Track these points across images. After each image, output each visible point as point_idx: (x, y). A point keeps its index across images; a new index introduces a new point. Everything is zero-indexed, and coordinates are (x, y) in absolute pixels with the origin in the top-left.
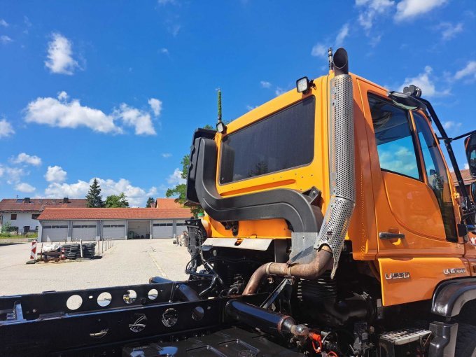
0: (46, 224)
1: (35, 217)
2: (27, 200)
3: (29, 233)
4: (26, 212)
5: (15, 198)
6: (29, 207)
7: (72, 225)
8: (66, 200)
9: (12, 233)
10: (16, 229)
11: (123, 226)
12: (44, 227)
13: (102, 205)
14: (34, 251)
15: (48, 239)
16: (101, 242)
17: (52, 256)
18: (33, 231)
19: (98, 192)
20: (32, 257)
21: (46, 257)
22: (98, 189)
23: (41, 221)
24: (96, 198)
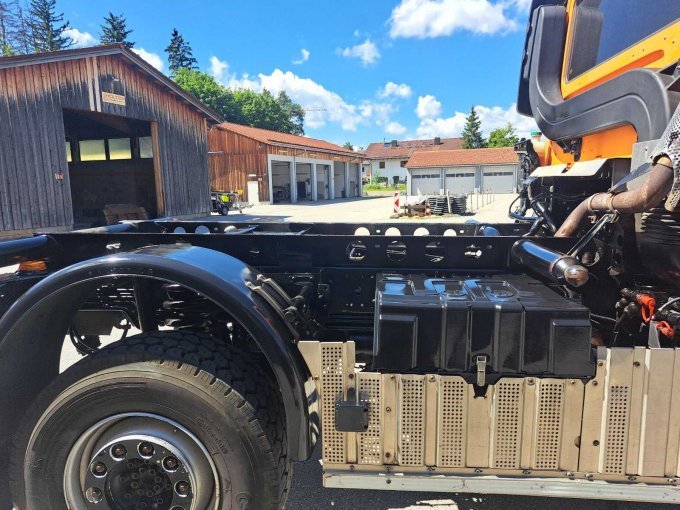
0: (416, 173)
1: (403, 164)
2: (395, 144)
3: (399, 185)
4: (394, 158)
5: (382, 141)
6: (397, 152)
7: (445, 173)
8: (438, 141)
9: (382, 184)
10: (386, 179)
11: (511, 174)
12: (414, 177)
13: (482, 144)
14: (397, 203)
15: (419, 192)
16: (480, 196)
17: (416, 210)
18: (402, 182)
19: (476, 126)
20: (395, 211)
21: (409, 211)
22: (477, 121)
23: (409, 169)
24: (474, 135)
